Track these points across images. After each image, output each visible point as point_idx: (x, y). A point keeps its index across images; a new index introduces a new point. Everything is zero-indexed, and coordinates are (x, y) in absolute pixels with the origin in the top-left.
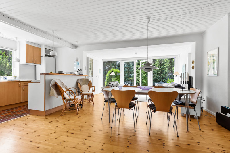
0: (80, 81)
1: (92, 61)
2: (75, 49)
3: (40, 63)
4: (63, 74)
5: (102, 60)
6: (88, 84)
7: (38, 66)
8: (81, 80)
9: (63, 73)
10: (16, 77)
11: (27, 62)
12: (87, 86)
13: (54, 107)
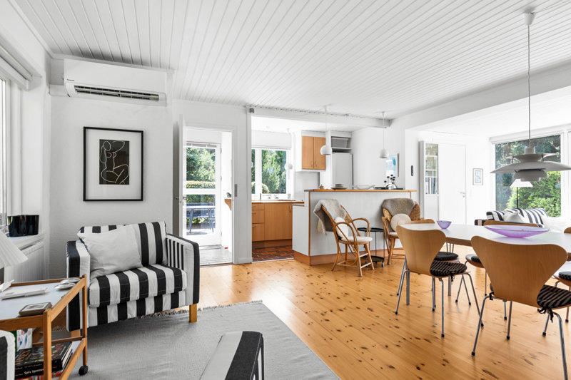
0: (389, 206)
1: (434, 149)
2: (388, 128)
3: (325, 169)
4: (344, 189)
5: (490, 138)
6: (410, 212)
7: (322, 172)
8: (393, 201)
9: (344, 187)
10: (289, 195)
11: (303, 169)
12: (407, 216)
13: (327, 253)
